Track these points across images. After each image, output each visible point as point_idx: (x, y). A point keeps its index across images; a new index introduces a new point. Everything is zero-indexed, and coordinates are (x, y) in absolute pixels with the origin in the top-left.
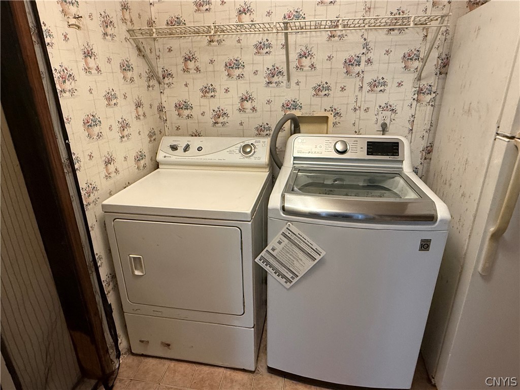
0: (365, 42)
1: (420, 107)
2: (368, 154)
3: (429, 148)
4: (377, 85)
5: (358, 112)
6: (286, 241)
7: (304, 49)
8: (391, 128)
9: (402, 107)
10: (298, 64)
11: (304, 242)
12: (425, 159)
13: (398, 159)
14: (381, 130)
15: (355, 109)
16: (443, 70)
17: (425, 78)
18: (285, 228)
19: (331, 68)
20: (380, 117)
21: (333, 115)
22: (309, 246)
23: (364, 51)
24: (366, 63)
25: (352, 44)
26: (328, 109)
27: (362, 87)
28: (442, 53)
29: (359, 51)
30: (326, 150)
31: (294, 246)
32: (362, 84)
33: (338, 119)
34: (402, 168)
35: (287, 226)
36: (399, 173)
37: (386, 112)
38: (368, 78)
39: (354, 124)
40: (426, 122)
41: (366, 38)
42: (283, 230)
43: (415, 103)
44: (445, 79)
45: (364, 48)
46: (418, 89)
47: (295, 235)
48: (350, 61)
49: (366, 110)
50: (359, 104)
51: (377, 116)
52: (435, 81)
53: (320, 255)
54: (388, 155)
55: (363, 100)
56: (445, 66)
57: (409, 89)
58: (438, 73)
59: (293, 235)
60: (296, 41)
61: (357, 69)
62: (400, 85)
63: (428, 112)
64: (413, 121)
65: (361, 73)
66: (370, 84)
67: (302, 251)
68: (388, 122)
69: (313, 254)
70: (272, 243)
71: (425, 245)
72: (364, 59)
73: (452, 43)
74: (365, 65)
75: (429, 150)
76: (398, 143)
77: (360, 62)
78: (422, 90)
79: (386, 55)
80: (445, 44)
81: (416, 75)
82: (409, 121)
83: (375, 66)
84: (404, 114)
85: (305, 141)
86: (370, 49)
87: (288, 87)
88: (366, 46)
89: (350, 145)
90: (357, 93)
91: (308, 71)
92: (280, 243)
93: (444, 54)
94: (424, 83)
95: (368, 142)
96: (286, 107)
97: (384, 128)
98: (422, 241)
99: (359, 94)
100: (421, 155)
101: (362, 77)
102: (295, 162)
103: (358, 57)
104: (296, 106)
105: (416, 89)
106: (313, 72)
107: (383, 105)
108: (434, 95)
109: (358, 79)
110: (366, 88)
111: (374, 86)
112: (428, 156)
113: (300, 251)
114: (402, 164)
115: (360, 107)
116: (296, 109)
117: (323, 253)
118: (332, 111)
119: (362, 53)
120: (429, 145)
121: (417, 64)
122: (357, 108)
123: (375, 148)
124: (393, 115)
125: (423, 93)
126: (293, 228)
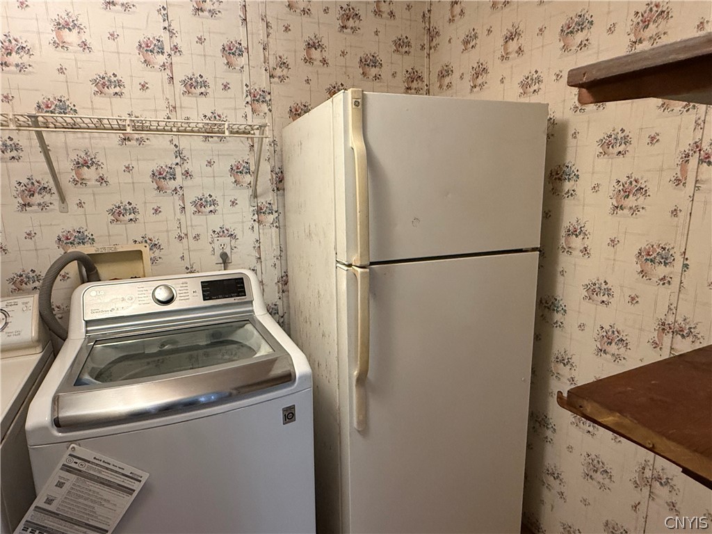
0: (177, 150)
1: (263, 229)
2: (204, 300)
3: (284, 278)
4: (204, 204)
5: (185, 240)
6: (73, 477)
7: (83, 155)
8: (234, 258)
9: (243, 231)
10: (75, 177)
11: (107, 469)
12: (283, 292)
13: (246, 300)
14: (221, 262)
15: (180, 238)
16: (280, 186)
17: (262, 195)
18: (66, 456)
19: (133, 183)
20: (217, 245)
21: (148, 248)
22: (116, 472)
23: (178, 160)
24: (184, 177)
25: (159, 151)
26: (140, 239)
27: (184, 208)
28: (275, 166)
29: (171, 160)
30: (141, 302)
31: (89, 483)
32: (184, 203)
33: (157, 253)
34: (253, 311)
35: (69, 451)
36: (250, 319)
37: (223, 238)
38: (191, 196)
39: (182, 258)
40: (274, 247)
41: (177, 144)
42: (63, 461)
43: (256, 225)
44: (284, 195)
45: (176, 157)
46: (256, 208)
47: (89, 462)
48: (160, 174)
49: (197, 237)
50: (184, 231)
51: (213, 245)
52: (274, 198)
53: (140, 481)
54: (232, 297)
55: (189, 223)
56: (281, 181)
57: (245, 208)
58: (275, 189)
59: (83, 463)
60: (66, 143)
61: (172, 184)
62: (234, 203)
63: (274, 236)
64: (259, 247)
65: (179, 189)
66: (194, 203)
67: (107, 485)
68: (228, 251)
69: (128, 483)
70: (46, 489)
71: (289, 415)
72: (178, 171)
73: (282, 155)
74: (183, 179)
75: (284, 281)
76: (242, 279)
77: (175, 175)
78: (261, 209)
79: (209, 168)
80: (276, 156)
81: (250, 192)
82: (254, 247)
83: (197, 180)
84: (246, 239)
85: (102, 293)
86: (185, 158)
87: (64, 210)
88: (179, 153)
89: (177, 289)
90: (179, 215)
91: (95, 186)
92: (60, 485)
93: (277, 168)
94: (262, 201)
95: (202, 282)
96: (64, 240)
97: (225, 260)
98: (284, 410)
99: (182, 217)
100: (277, 287)
101: (181, 194)
102: (88, 329)
103: (171, 168)
104: (84, 239)
105: (254, 208)
106: (104, 188)
107: (218, 230)
108: (277, 215)
109: (176, 197)
110: (190, 209)
111: (201, 206)
112: (285, 288)
113: (102, 487)
114: (252, 307)
115: (186, 235)
116: (84, 243)
117: (145, 477)
118: (146, 241)
119: (174, 163)
120: (283, 274)
121: (248, 178)
122: (183, 235)
123: (212, 289)
124: (233, 241)
125: (264, 213)
126: (81, 451)
